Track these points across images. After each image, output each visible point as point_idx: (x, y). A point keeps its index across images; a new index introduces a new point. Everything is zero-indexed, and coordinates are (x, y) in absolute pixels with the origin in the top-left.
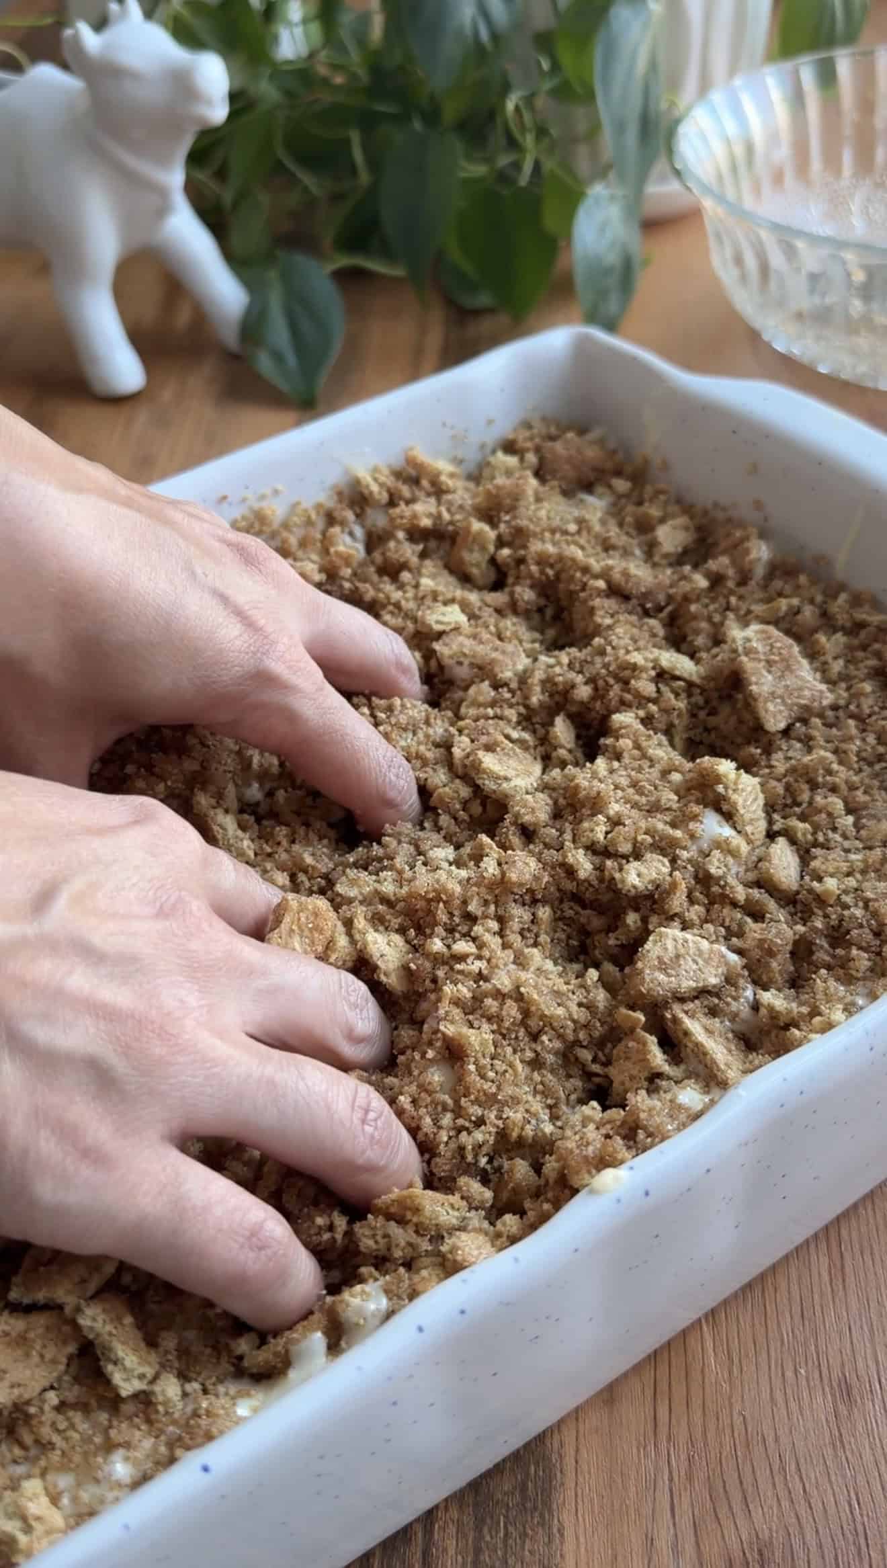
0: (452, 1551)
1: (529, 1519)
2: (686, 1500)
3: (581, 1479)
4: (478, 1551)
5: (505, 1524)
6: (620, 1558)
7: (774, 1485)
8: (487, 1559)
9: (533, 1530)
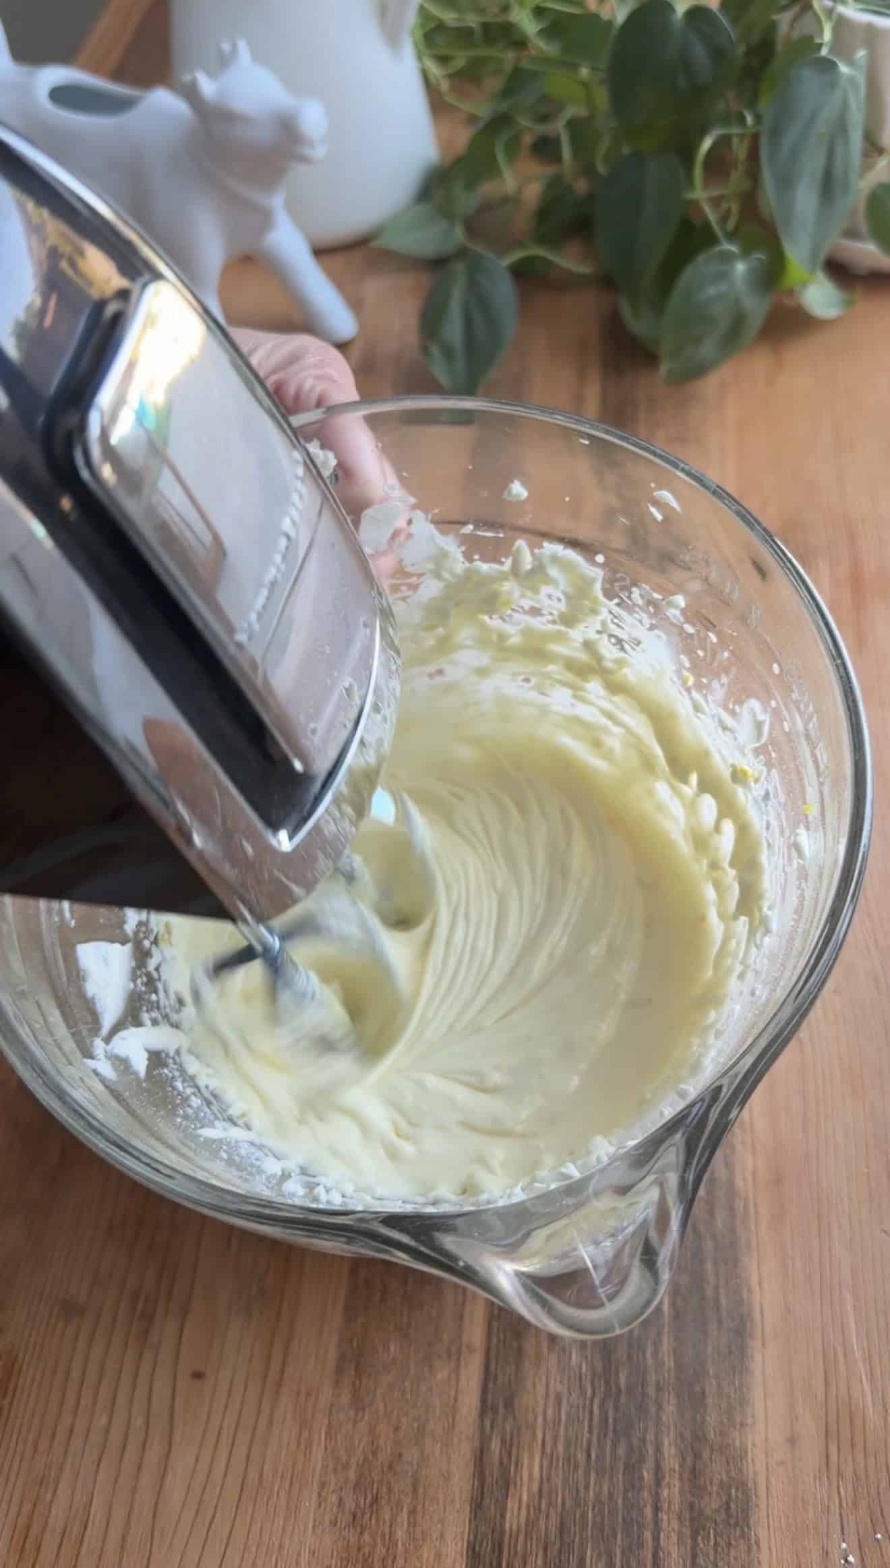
0: (675, 1555)
1: (732, 1531)
2: (851, 1522)
3: (770, 1503)
4: (694, 1556)
5: (715, 1537)
8: (702, 1563)
9: (736, 1541)
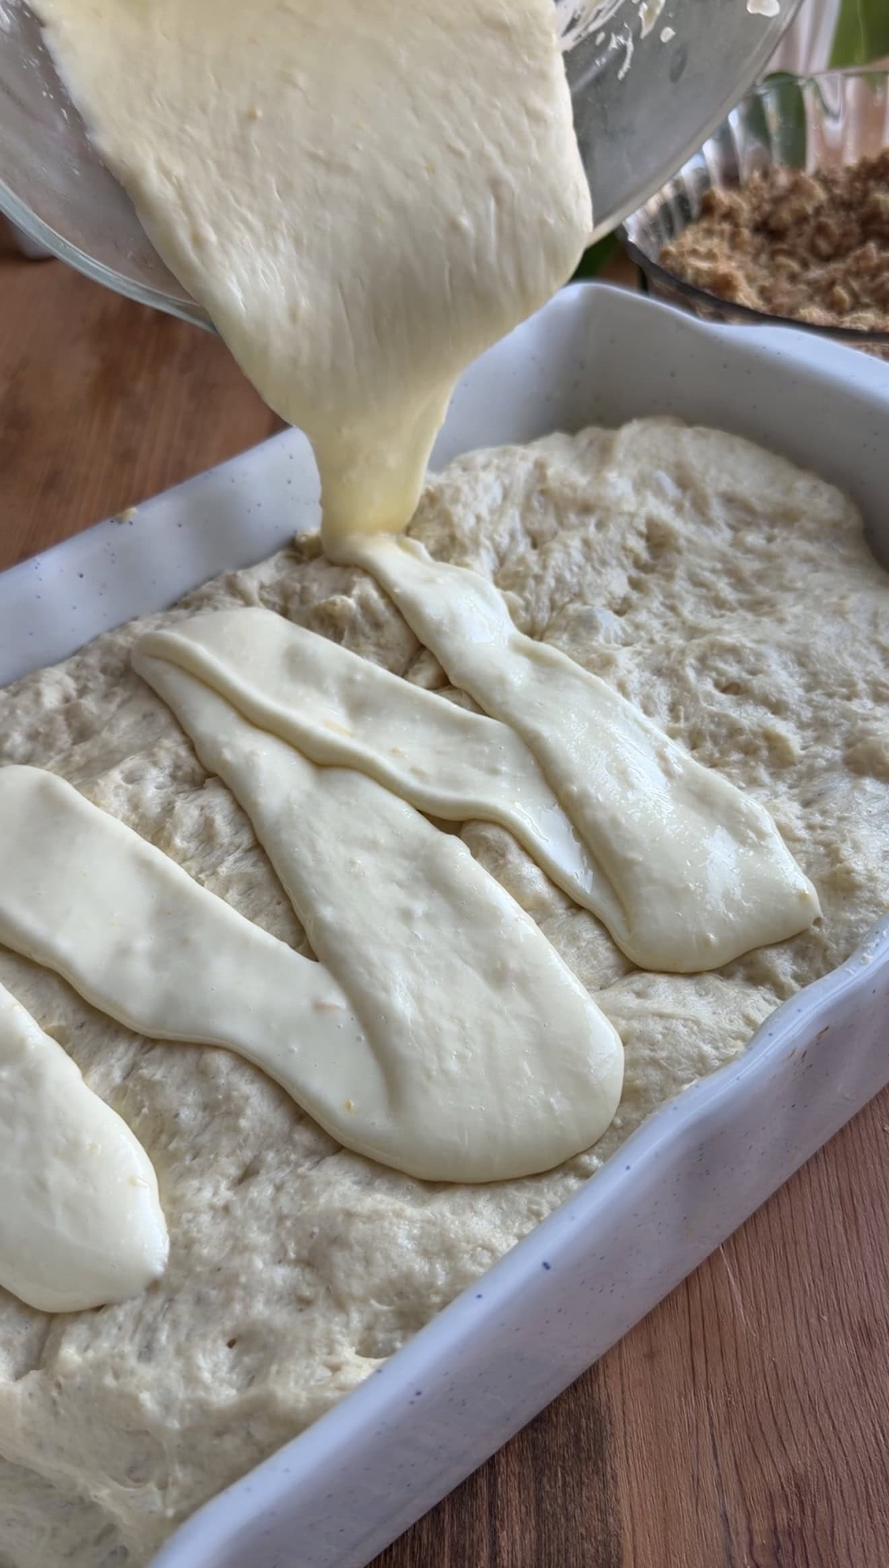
0: (515, 1502)
1: (584, 1468)
2: (726, 1442)
3: (629, 1428)
4: (539, 1501)
5: (563, 1476)
6: (670, 1499)
7: (806, 1424)
8: (548, 1507)
9: (588, 1478)
